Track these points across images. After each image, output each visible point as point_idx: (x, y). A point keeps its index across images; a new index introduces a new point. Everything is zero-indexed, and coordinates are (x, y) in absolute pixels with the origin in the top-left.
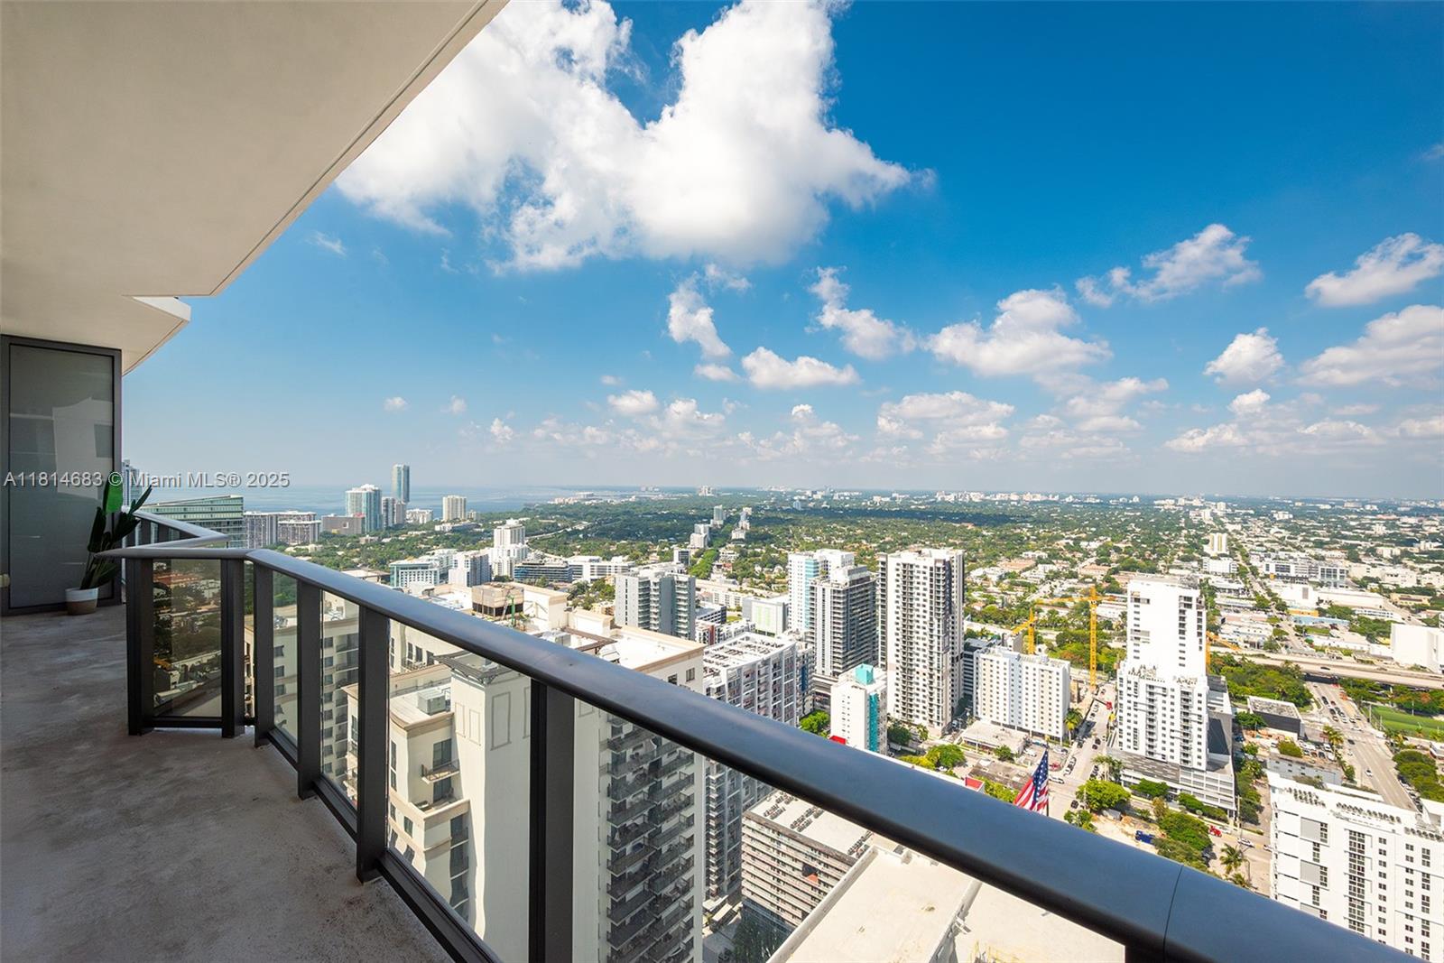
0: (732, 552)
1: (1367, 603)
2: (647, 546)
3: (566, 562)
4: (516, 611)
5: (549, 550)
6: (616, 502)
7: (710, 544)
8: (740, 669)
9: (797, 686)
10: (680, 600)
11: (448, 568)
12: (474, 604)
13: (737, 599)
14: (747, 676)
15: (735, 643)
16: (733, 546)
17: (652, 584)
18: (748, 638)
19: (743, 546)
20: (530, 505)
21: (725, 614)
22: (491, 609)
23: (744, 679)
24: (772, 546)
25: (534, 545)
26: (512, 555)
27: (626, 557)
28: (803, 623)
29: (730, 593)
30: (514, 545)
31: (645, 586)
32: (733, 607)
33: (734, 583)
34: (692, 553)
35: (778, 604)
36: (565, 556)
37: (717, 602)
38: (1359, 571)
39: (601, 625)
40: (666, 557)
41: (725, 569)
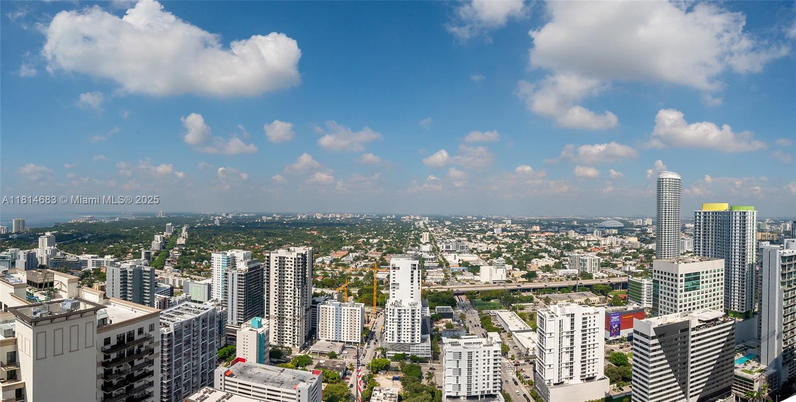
0: (177, 252)
2: (125, 249)
3: (78, 258)
4: (50, 286)
5: (68, 251)
6: (107, 221)
7: (164, 248)
8: (182, 323)
9: (216, 332)
10: (145, 282)
11: (16, 259)
12: (27, 280)
13: (180, 282)
14: (186, 327)
15: (179, 308)
16: (178, 248)
17: (128, 272)
18: (187, 305)
19: (184, 248)
20: (58, 223)
21: (173, 290)
22: (36, 284)
23: (184, 329)
24: (202, 248)
25: (60, 248)
26: (48, 253)
27: (113, 256)
28: (220, 295)
29: (176, 278)
30: (49, 247)
31: (124, 272)
32: (177, 286)
33: (178, 272)
34: (153, 253)
35: (205, 284)
36: (78, 255)
37: (168, 283)
39: (98, 296)
40: (137, 256)
41: (173, 263)
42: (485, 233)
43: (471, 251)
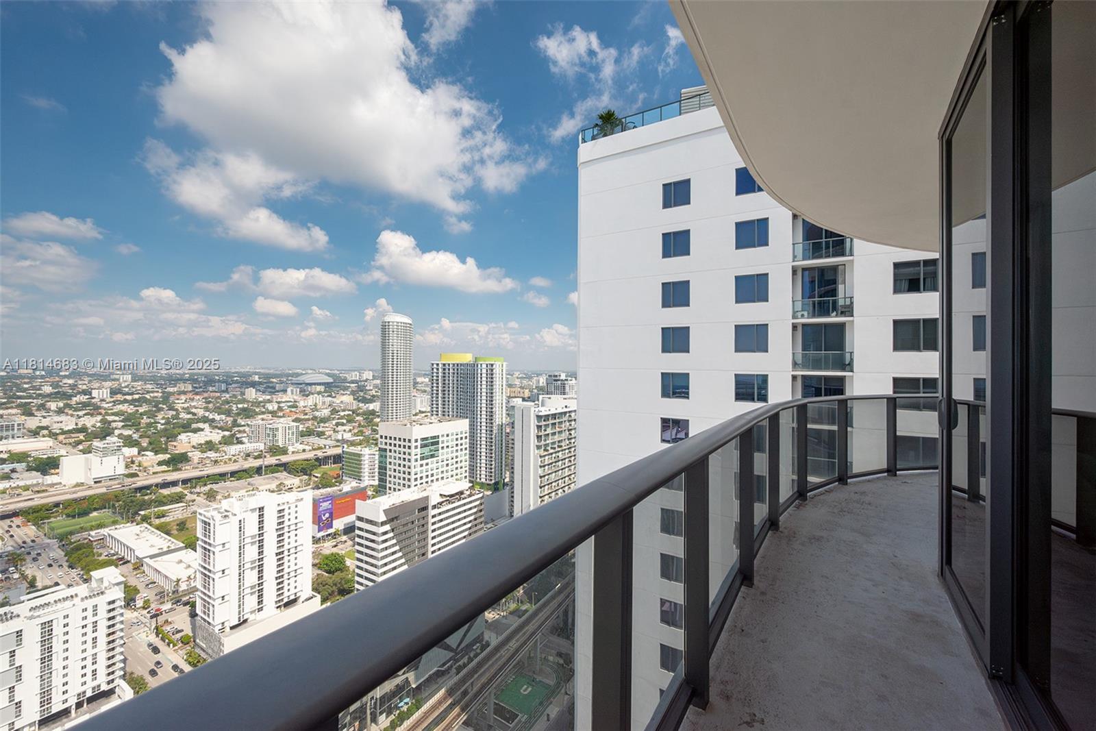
1: (40, 447)
38: (33, 423)
42: (70, 397)
43: (35, 433)
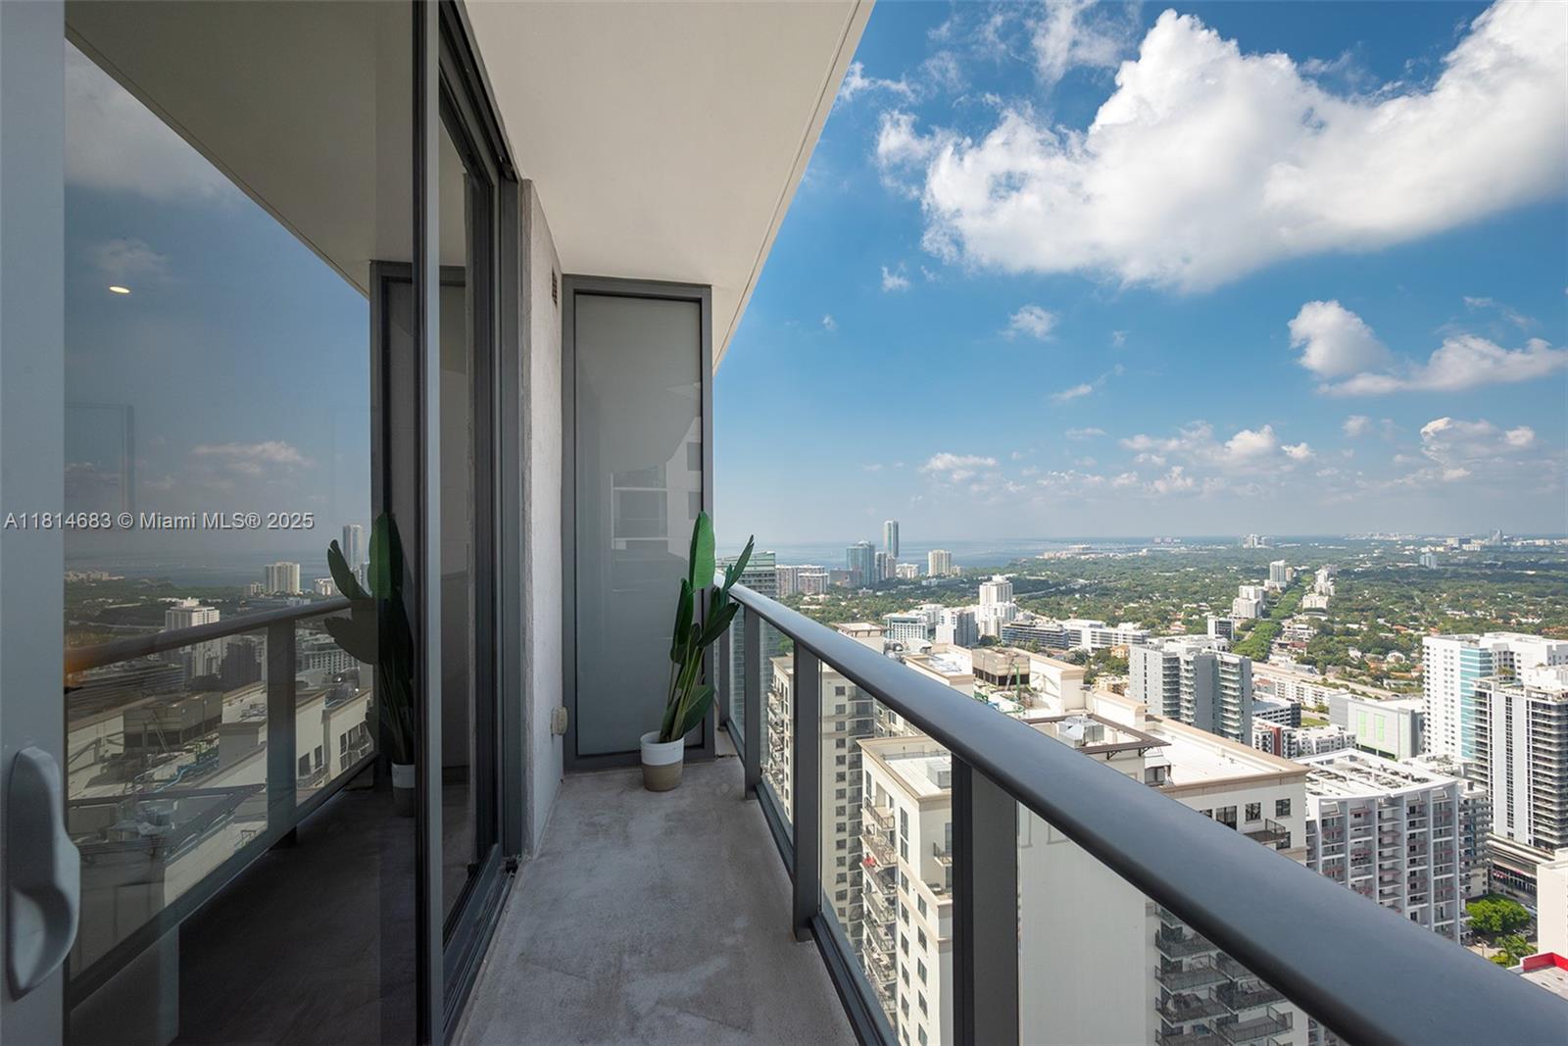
0: (1305, 626)
2: (1166, 611)
3: (1061, 626)
4: (1022, 683)
5: (1039, 611)
6: (1120, 556)
7: (1265, 614)
8: (1343, 803)
9: (1459, 851)
10: (1226, 687)
11: (936, 623)
12: (974, 668)
13: (1318, 696)
14: (1356, 816)
15: (1330, 762)
16: (1307, 618)
17: (1182, 662)
18: (1353, 758)
19: (1323, 618)
21: (1299, 713)
22: (994, 677)
23: (1350, 819)
24: (1381, 621)
25: (1022, 604)
26: (999, 614)
27: (1138, 625)
28: (1458, 748)
29: (1304, 685)
30: (1000, 604)
31: (1172, 664)
32: (1311, 704)
33: (1310, 671)
34: (1237, 624)
35: (1401, 711)
36: (1059, 619)
37: (1281, 695)
39: (1132, 713)
40: (1197, 627)
41: (1293, 650)
